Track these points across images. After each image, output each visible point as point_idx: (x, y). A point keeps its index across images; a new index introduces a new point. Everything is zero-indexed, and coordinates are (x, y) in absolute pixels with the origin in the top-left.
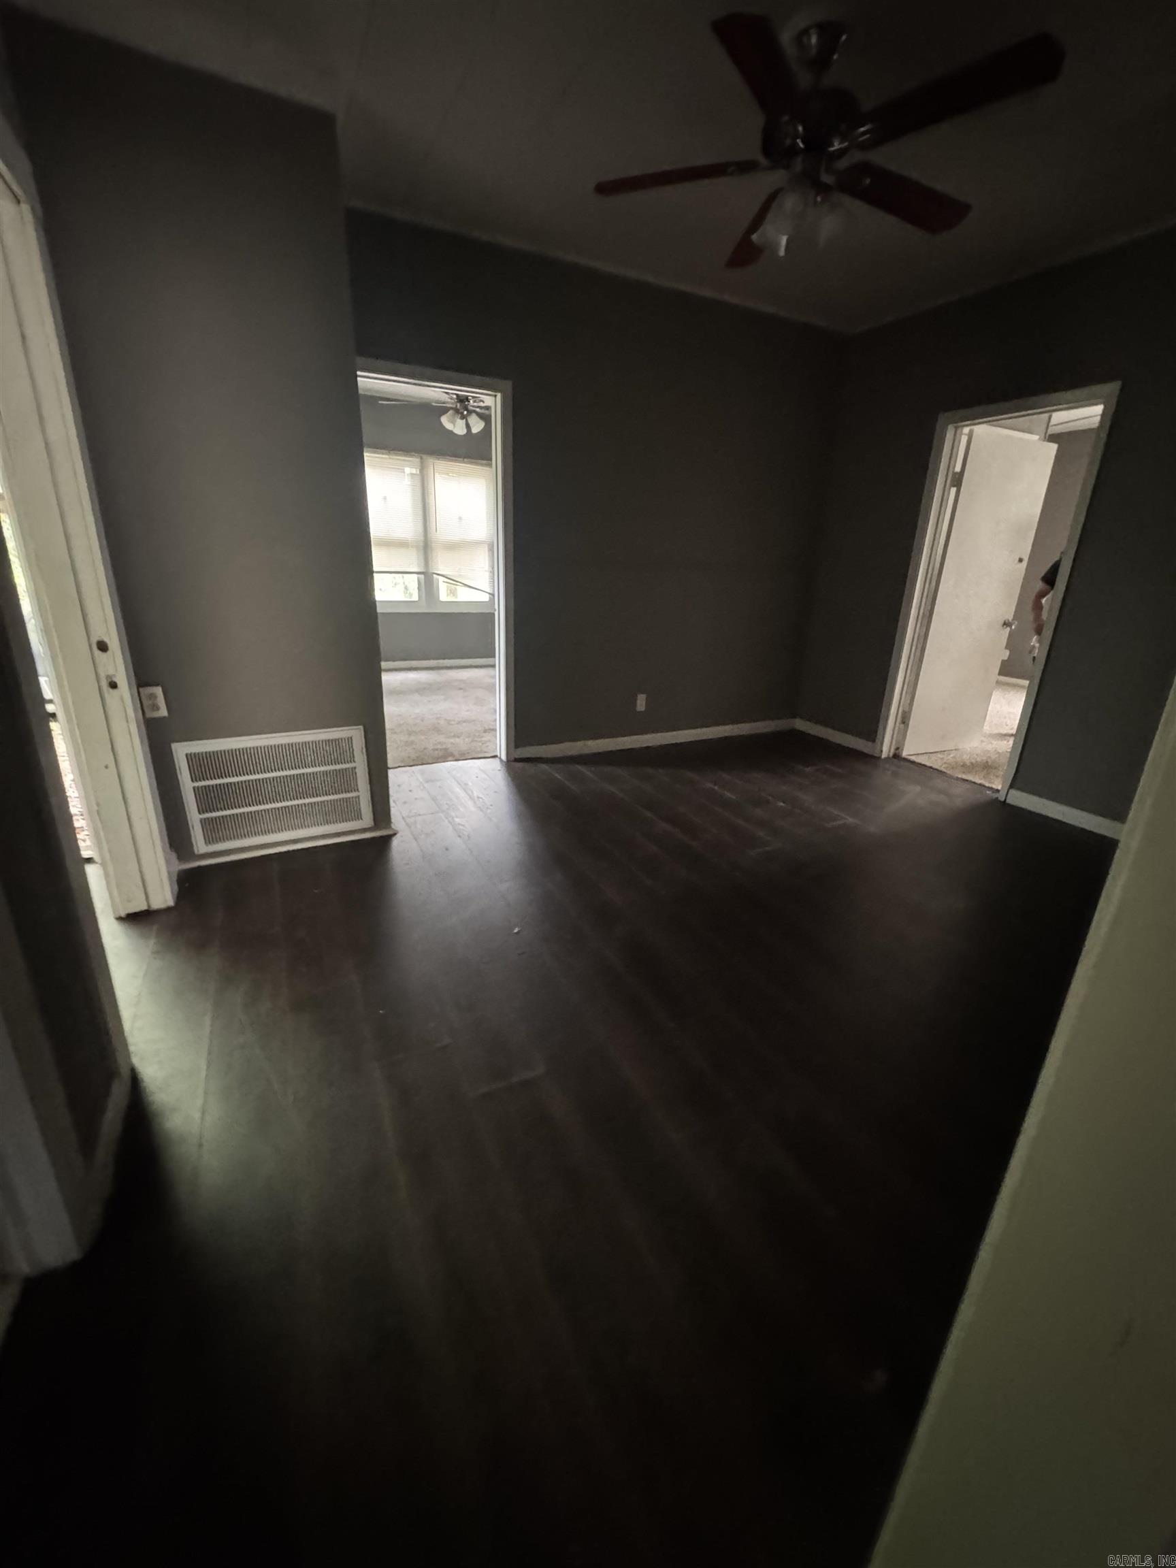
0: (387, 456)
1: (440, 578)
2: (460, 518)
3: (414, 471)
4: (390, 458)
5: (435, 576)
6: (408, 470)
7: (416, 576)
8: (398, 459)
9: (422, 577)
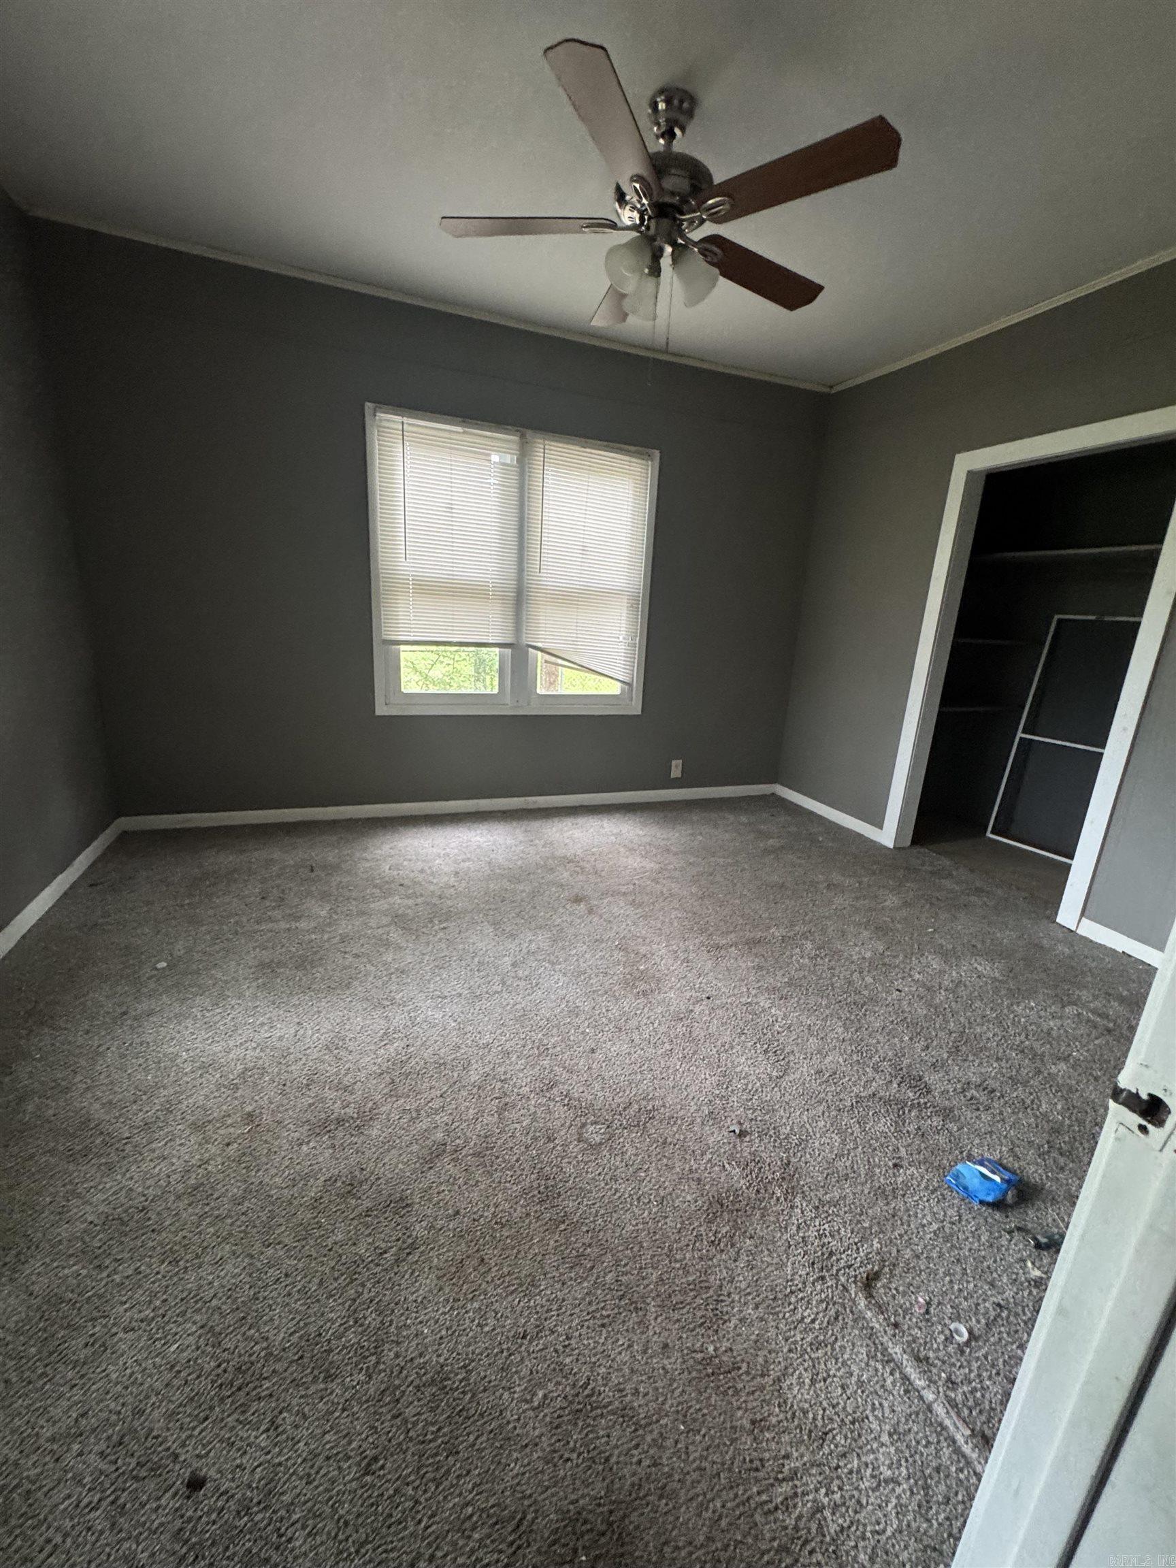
0: (459, 429)
1: (540, 654)
2: (584, 549)
3: (508, 459)
4: (464, 432)
5: (530, 650)
6: (495, 458)
7: (497, 650)
8: (480, 436)
9: (508, 651)
